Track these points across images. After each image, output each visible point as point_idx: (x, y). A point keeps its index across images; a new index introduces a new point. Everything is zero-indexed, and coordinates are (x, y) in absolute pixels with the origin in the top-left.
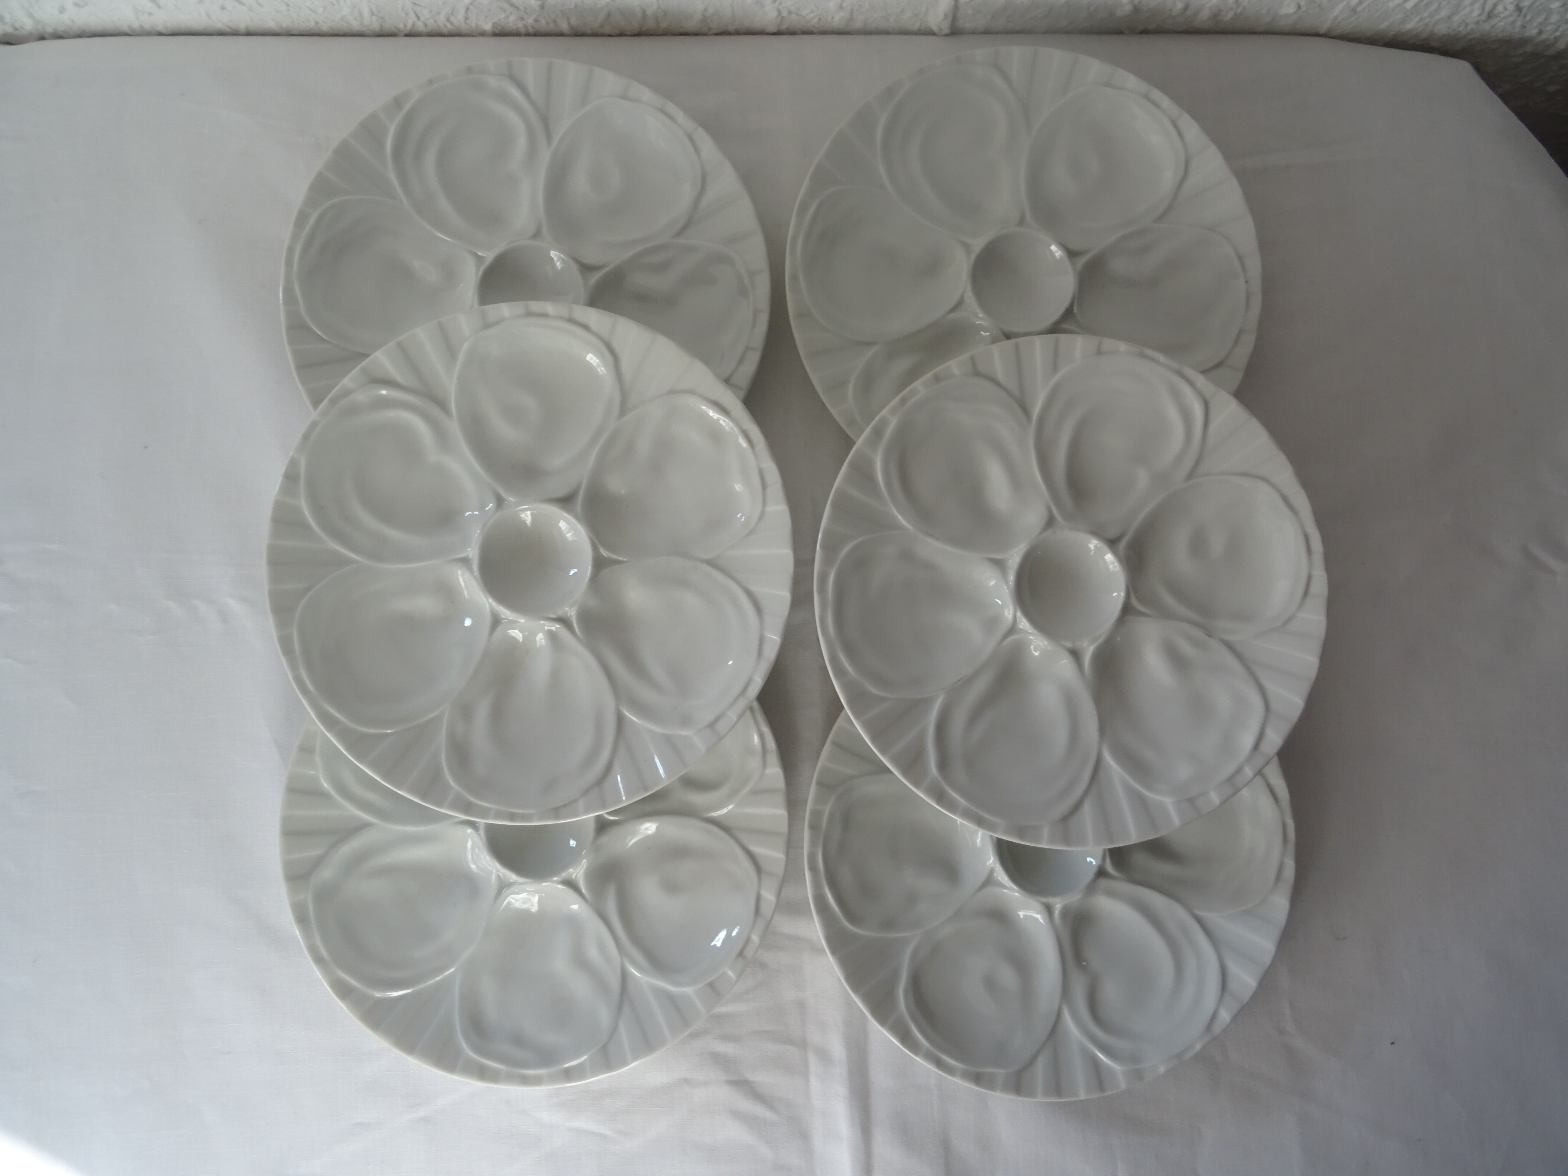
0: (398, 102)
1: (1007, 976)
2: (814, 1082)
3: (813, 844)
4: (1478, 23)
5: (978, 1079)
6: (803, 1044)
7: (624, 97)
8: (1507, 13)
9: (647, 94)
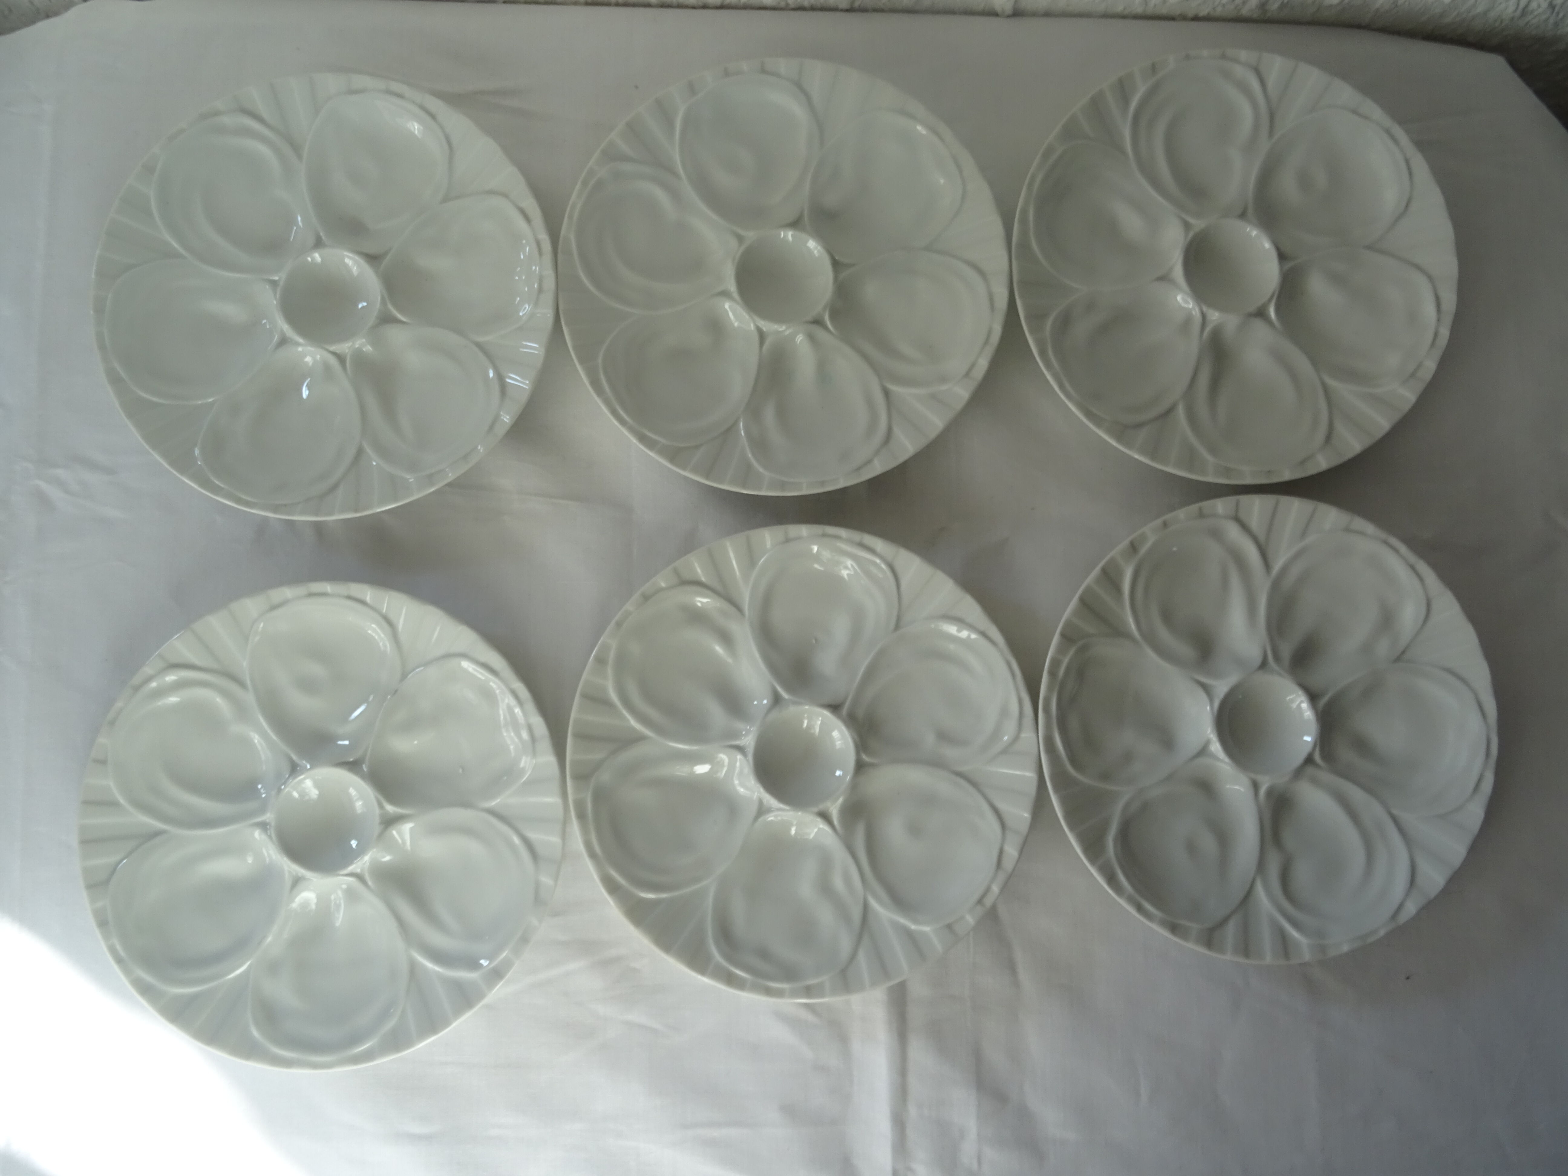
1: (1208, 844)
4: (1513, 18)
5: (1174, 929)
8: (1541, 10)
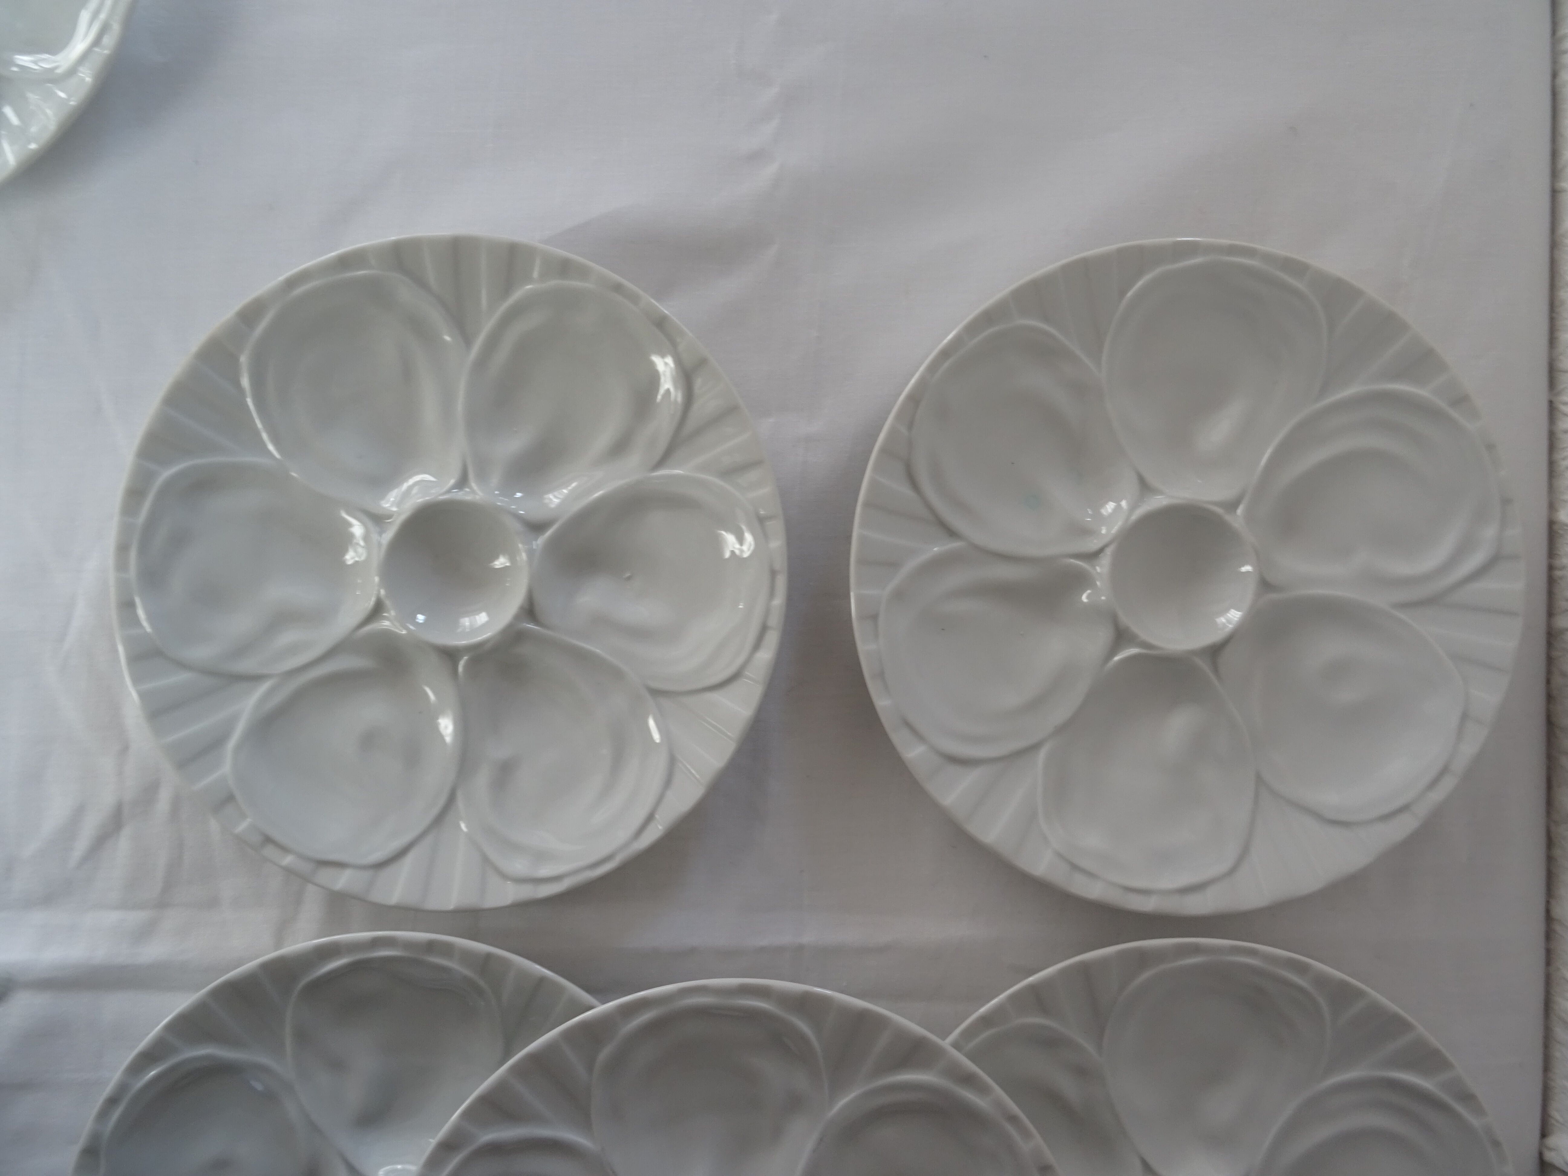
0: (1461, 400)
2: (113, 917)
3: (409, 945)
6: (162, 904)
7: (1465, 717)
9: (1469, 749)
